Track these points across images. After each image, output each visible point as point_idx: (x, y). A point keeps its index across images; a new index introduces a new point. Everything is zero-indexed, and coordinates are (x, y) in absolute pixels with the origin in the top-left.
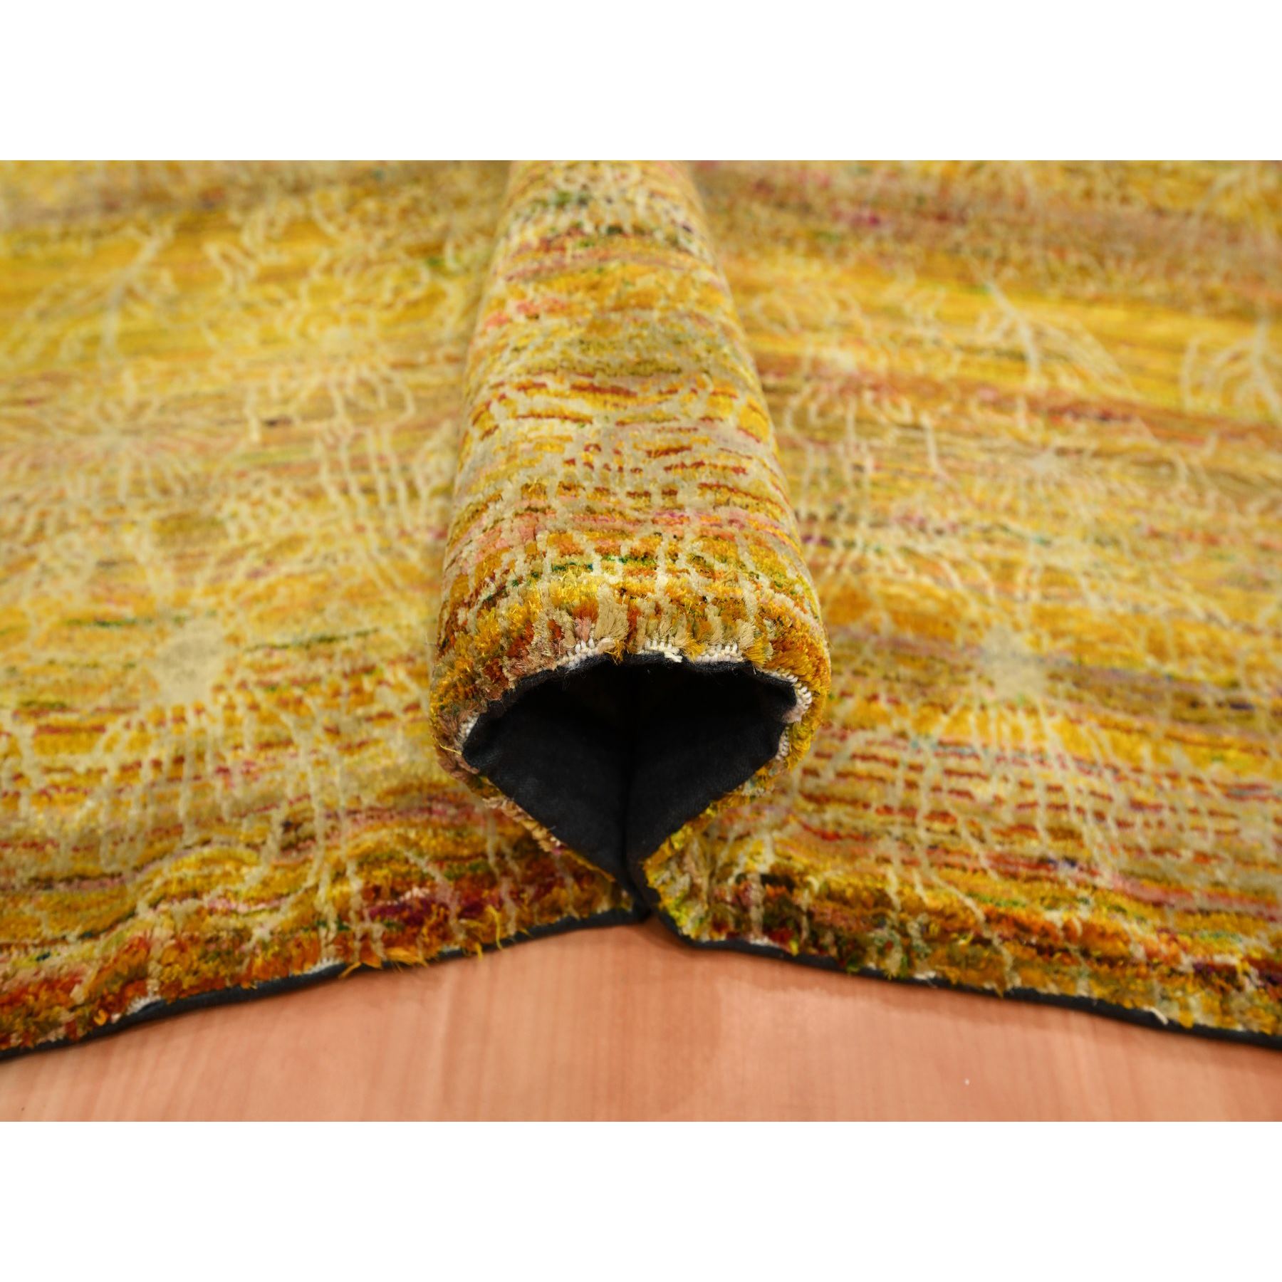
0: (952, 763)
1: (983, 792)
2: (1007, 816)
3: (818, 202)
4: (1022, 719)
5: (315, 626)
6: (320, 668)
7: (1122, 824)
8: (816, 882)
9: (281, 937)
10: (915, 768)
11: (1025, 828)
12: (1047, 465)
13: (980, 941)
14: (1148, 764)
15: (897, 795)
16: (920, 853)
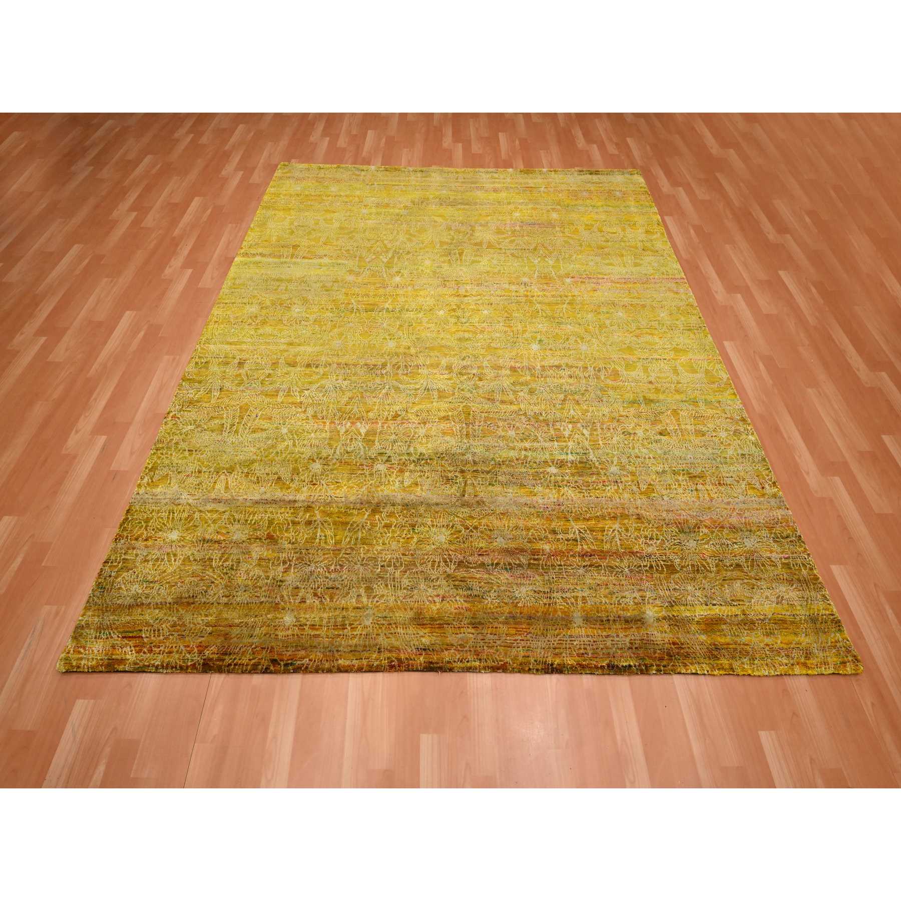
0: (571, 639)
1: (575, 643)
2: (578, 647)
3: (536, 505)
4: (579, 630)
5: (384, 614)
6: (384, 622)
7: (592, 645)
8: (556, 663)
9: (377, 665)
10: (566, 641)
11: (580, 648)
12: (581, 571)
13: (576, 668)
14: (596, 634)
15: (564, 646)
16: (568, 655)
